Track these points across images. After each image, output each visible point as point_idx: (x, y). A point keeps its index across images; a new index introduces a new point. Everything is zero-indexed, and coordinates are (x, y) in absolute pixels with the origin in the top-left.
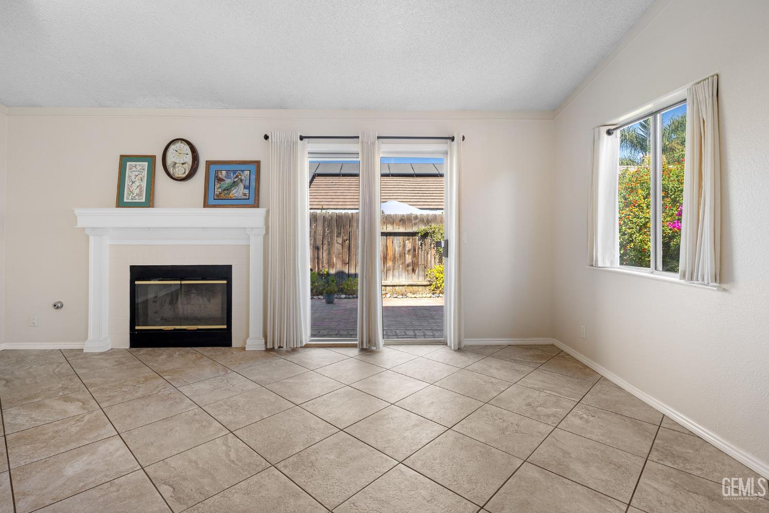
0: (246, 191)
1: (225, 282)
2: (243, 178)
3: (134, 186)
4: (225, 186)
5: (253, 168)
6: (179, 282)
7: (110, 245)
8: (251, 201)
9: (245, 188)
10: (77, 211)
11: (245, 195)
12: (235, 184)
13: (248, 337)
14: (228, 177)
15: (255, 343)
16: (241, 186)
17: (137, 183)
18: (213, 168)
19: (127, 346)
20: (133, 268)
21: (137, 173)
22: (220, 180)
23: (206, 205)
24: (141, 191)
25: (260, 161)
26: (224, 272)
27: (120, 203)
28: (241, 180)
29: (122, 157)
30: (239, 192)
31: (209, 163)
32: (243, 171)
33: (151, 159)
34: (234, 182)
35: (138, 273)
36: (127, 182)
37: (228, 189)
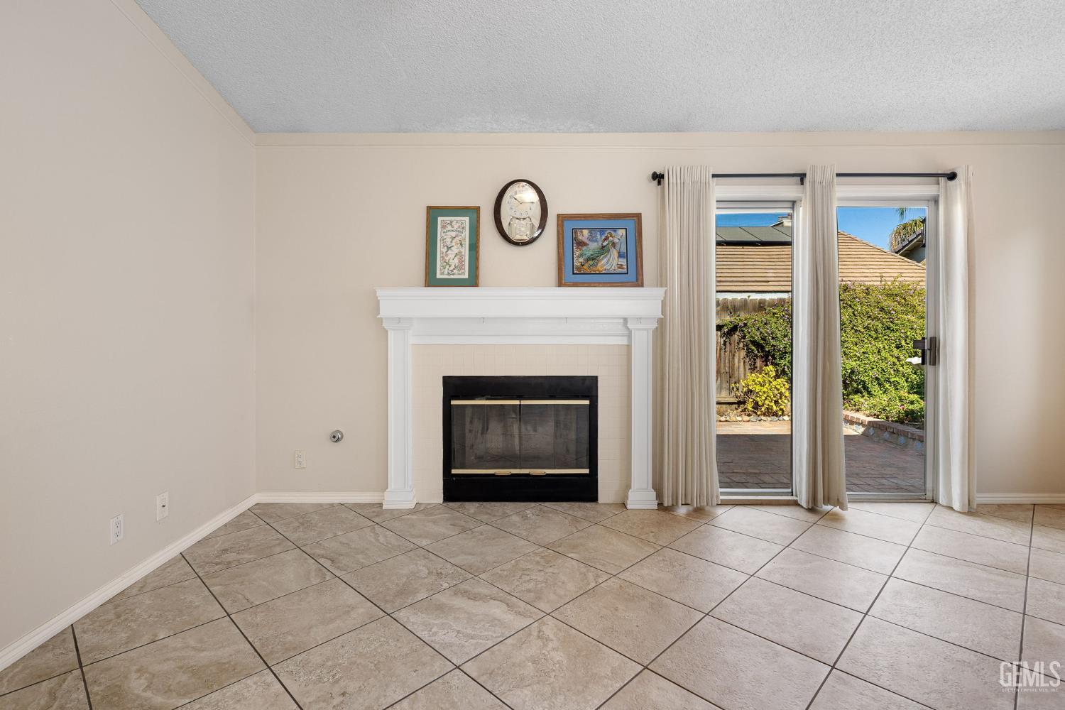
0: (623, 261)
1: (587, 402)
2: (616, 240)
3: (451, 254)
4: (588, 253)
5: (631, 224)
6: (517, 402)
7: (412, 345)
8: (631, 277)
9: (620, 256)
10: (380, 293)
11: (621, 267)
12: (603, 250)
14: (592, 239)
15: (641, 498)
16: (614, 253)
17: (455, 250)
18: (569, 226)
19: (441, 501)
20: (447, 380)
21: (453, 232)
22: (581, 244)
23: (561, 283)
24: (461, 261)
25: (640, 214)
26: (585, 388)
27: (431, 280)
28: (614, 244)
29: (429, 208)
30: (611, 262)
31: (562, 218)
32: (615, 229)
33: (474, 212)
34: (603, 247)
35: (456, 387)
36: (440, 248)
37: (593, 258)
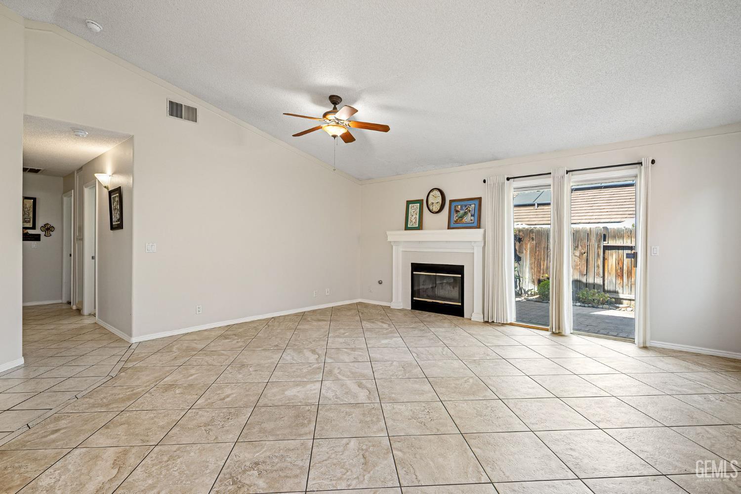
0: (472, 218)
1: (460, 276)
2: (471, 209)
3: (413, 218)
4: (460, 215)
5: (477, 202)
6: (435, 274)
7: (402, 251)
8: (475, 224)
9: (472, 216)
10: (388, 233)
11: (472, 220)
12: (466, 213)
13: (473, 312)
14: (462, 209)
15: (477, 316)
16: (470, 214)
17: (414, 216)
18: (454, 204)
19: (410, 308)
20: (412, 264)
21: (414, 209)
22: (457, 211)
23: (449, 228)
24: (416, 220)
25: (481, 198)
26: (459, 270)
27: (407, 228)
28: (470, 211)
29: (407, 201)
30: (468, 218)
31: (451, 201)
32: (470, 205)
33: (420, 202)
34: (465, 212)
35: (416, 267)
36: (410, 216)
37: (462, 217)
